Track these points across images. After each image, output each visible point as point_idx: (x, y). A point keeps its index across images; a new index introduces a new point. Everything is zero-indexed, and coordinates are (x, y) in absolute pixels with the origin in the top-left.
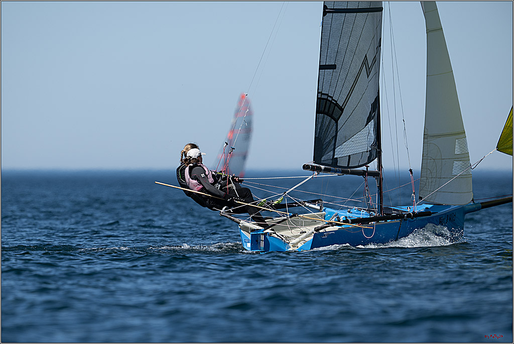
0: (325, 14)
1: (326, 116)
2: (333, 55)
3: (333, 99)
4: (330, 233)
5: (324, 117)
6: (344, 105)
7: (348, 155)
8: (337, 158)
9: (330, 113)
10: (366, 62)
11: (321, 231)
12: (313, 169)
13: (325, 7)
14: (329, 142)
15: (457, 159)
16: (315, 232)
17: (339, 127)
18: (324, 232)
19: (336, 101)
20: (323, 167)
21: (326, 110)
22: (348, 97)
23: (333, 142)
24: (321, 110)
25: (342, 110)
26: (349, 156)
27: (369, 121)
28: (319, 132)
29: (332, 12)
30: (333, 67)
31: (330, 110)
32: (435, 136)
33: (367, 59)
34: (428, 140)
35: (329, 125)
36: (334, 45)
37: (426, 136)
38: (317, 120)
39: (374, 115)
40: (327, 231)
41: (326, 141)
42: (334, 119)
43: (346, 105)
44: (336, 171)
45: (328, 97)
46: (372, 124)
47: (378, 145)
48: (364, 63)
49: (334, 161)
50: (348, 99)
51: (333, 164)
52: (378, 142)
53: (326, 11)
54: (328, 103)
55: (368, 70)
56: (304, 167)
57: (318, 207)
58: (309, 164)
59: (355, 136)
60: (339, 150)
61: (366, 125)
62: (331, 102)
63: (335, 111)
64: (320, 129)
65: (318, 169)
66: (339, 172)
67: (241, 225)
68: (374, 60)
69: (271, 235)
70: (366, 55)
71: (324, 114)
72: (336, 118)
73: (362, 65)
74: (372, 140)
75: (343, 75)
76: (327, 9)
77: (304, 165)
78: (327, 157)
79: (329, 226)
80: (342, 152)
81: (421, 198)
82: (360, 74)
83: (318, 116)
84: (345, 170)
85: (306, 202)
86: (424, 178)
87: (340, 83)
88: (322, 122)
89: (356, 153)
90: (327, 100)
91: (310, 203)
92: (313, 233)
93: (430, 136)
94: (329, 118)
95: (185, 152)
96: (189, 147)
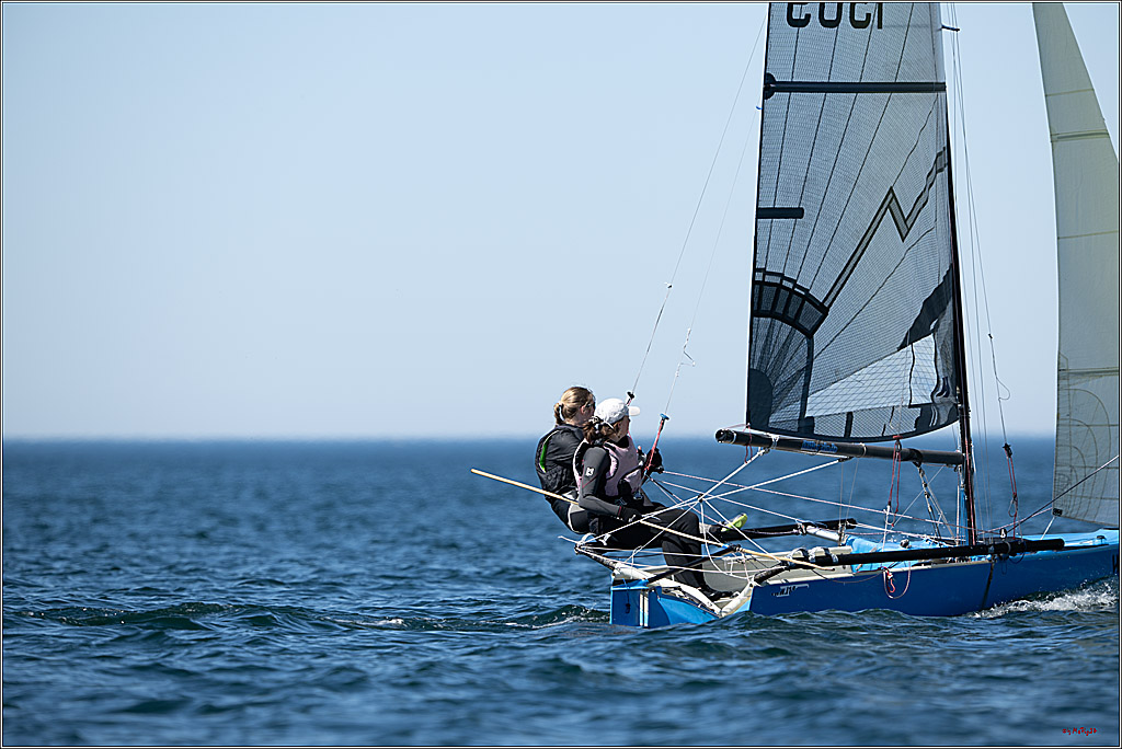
0: (768, 93)
1: (778, 323)
2: (796, 187)
3: (796, 285)
4: (797, 586)
5: (772, 326)
6: (830, 299)
7: (847, 410)
8: (812, 418)
9: (791, 315)
10: (894, 205)
11: (770, 582)
12: (742, 438)
13: (768, 78)
14: (794, 379)
16: (755, 584)
17: (816, 350)
18: (783, 584)
19: (807, 291)
20: (774, 437)
21: (780, 310)
22: (841, 282)
23: (802, 381)
24: (763, 308)
25: (824, 311)
26: (850, 415)
27: (916, 333)
28: (762, 358)
29: (790, 90)
30: (797, 213)
31: (790, 309)
32: (1088, 373)
33: (894, 195)
34: (1071, 381)
35: (786, 344)
36: (795, 162)
37: (1063, 374)
38: (754, 330)
39: (937, 326)
40: (790, 580)
41: (782, 378)
42: (803, 330)
43: (834, 299)
44: (820, 448)
45: (781, 281)
46: (926, 345)
47: (960, 396)
48: (885, 206)
49: (803, 424)
50: (839, 285)
51: (803, 431)
52: (960, 388)
53: (771, 86)
54: (784, 295)
55: (901, 222)
56: (718, 435)
57: (834, 536)
58: (732, 430)
59: (865, 371)
60: (819, 400)
61: (903, 346)
62: (792, 291)
63: (803, 312)
64: (763, 352)
65: (758, 440)
66: (829, 449)
67: (615, 571)
68: (921, 201)
69: (666, 593)
70: (891, 188)
71: (772, 317)
72: (808, 327)
73: (879, 210)
74: (930, 382)
75: (823, 231)
76: (775, 82)
77: (720, 431)
78: (785, 414)
79: (781, 570)
80: (826, 404)
81: (1058, 512)
82: (875, 230)
83: (755, 322)
84: (847, 446)
85: (810, 524)
86: (1063, 468)
87: (816, 251)
88: (769, 335)
89: (870, 407)
90: (780, 286)
91: (820, 526)
92: (751, 585)
93: (1075, 374)
94: (787, 328)
95: (562, 406)
96: (571, 393)
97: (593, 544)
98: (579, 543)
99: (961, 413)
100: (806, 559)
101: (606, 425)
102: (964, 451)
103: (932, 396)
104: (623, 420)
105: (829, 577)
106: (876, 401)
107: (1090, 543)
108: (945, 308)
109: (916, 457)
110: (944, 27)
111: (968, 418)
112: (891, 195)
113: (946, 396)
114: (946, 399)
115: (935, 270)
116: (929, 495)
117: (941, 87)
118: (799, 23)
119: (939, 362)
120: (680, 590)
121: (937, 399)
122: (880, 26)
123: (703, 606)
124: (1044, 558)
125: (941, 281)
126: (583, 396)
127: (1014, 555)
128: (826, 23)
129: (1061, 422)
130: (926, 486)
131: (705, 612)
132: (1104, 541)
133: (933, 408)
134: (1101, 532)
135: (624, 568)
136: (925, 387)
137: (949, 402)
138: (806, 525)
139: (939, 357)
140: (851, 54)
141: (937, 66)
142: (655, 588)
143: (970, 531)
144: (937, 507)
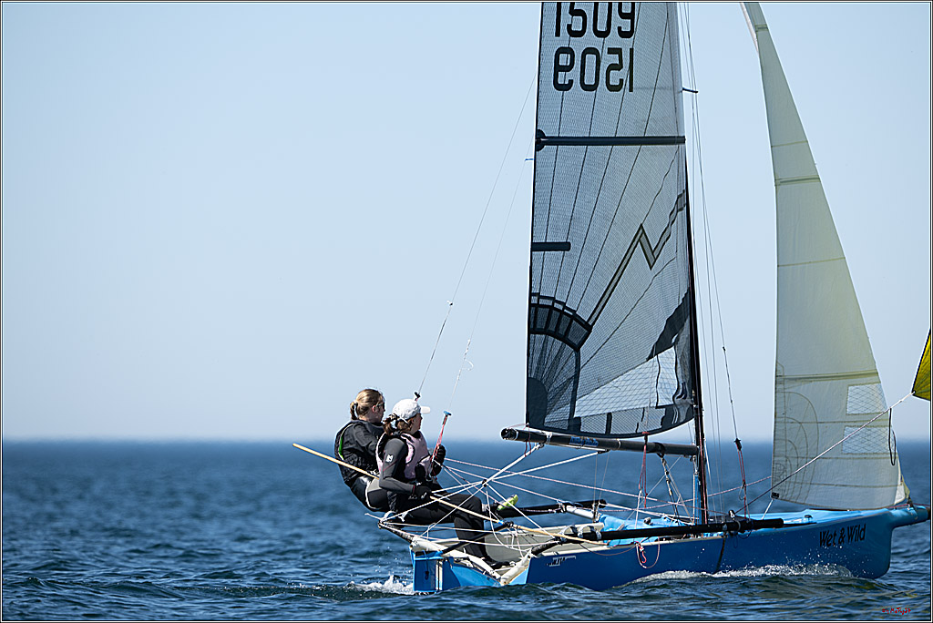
0: (539, 146)
1: (551, 338)
2: (564, 225)
3: (565, 307)
4: (566, 558)
5: (546, 341)
6: (594, 318)
7: (607, 411)
8: (579, 418)
9: (562, 332)
10: (643, 239)
11: (545, 554)
12: (523, 436)
13: (539, 134)
14: (564, 387)
15: (852, 424)
16: (532, 555)
17: (583, 361)
18: (555, 556)
19: (574, 312)
20: (549, 434)
21: (552, 328)
22: (602, 304)
23: (571, 387)
24: (538, 327)
25: (589, 328)
26: (609, 414)
27: (660, 346)
28: (538, 368)
29: (557, 144)
30: (565, 247)
31: (561, 327)
32: (800, 378)
33: (643, 230)
34: (787, 386)
35: (558, 357)
36: (563, 205)
37: (779, 379)
38: (531, 345)
39: (677, 340)
40: (560, 553)
41: (555, 385)
42: (571, 345)
43: (596, 319)
44: (584, 443)
45: (553, 304)
46: (669, 356)
47: (695, 398)
48: (636, 240)
49: (572, 423)
50: (600, 307)
51: (572, 428)
52: (695, 391)
53: (541, 141)
54: (555, 315)
55: (649, 253)
56: (504, 433)
57: (589, 514)
58: (514, 428)
59: (621, 378)
60: (585, 403)
61: (651, 357)
62: (562, 312)
63: (572, 329)
64: (539, 363)
65: (535, 437)
66: (591, 443)
67: (413, 544)
68: (665, 235)
69: (457, 562)
70: (641, 225)
71: (546, 334)
72: (576, 342)
73: (632, 244)
74: (672, 387)
75: (587, 262)
76: (545, 137)
77: (505, 429)
78: (558, 415)
79: (555, 544)
80: (590, 407)
81: (776, 496)
82: (629, 260)
83: (532, 338)
84: (606, 441)
85: (569, 504)
86: (780, 458)
87: (581, 278)
88: (544, 349)
89: (625, 408)
90: (552, 308)
91: (577, 506)
92: (529, 557)
93: (790, 379)
94: (558, 343)
95: (357, 405)
96: (365, 394)
97: (393, 520)
98: (382, 520)
99: (696, 413)
100: (575, 535)
101: (401, 421)
102: (698, 444)
103: (673, 397)
104: (416, 417)
105: (592, 550)
106: (630, 404)
107: (799, 521)
108: (683, 325)
109: (660, 449)
110: (684, 89)
111: (701, 416)
112: (641, 231)
113: (685, 398)
114: (684, 401)
115: (676, 293)
116: (670, 481)
117: (682, 140)
118: (564, 87)
119: (679, 370)
120: (469, 560)
121: (677, 401)
122: (631, 90)
123: (487, 573)
124: (765, 534)
125: (681, 302)
126: (374, 397)
127: (743, 532)
128: (586, 88)
129: (778, 420)
130: (667, 473)
131: (488, 579)
132: (811, 520)
133: (675, 408)
134: (808, 512)
135: (420, 541)
136: (669, 390)
137: (687, 403)
138: (566, 504)
139: (679, 365)
140: (606, 113)
141: (678, 122)
142: (447, 558)
143: (703, 512)
144: (676, 491)
